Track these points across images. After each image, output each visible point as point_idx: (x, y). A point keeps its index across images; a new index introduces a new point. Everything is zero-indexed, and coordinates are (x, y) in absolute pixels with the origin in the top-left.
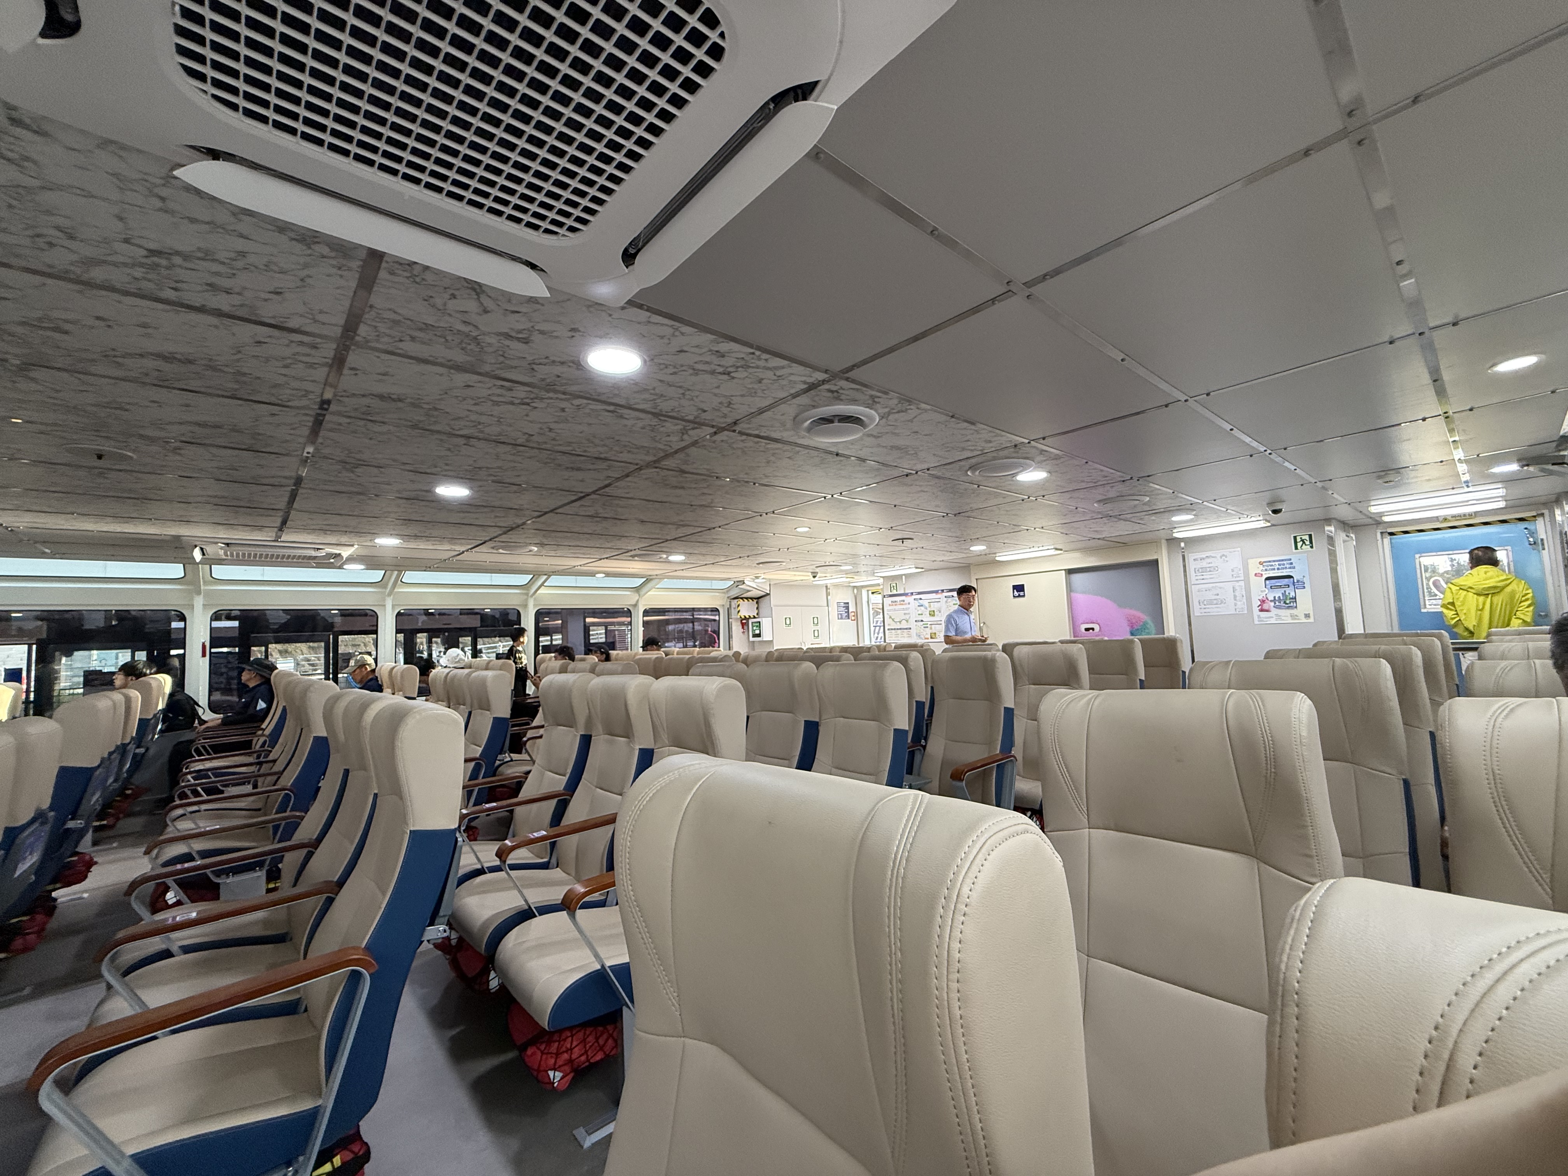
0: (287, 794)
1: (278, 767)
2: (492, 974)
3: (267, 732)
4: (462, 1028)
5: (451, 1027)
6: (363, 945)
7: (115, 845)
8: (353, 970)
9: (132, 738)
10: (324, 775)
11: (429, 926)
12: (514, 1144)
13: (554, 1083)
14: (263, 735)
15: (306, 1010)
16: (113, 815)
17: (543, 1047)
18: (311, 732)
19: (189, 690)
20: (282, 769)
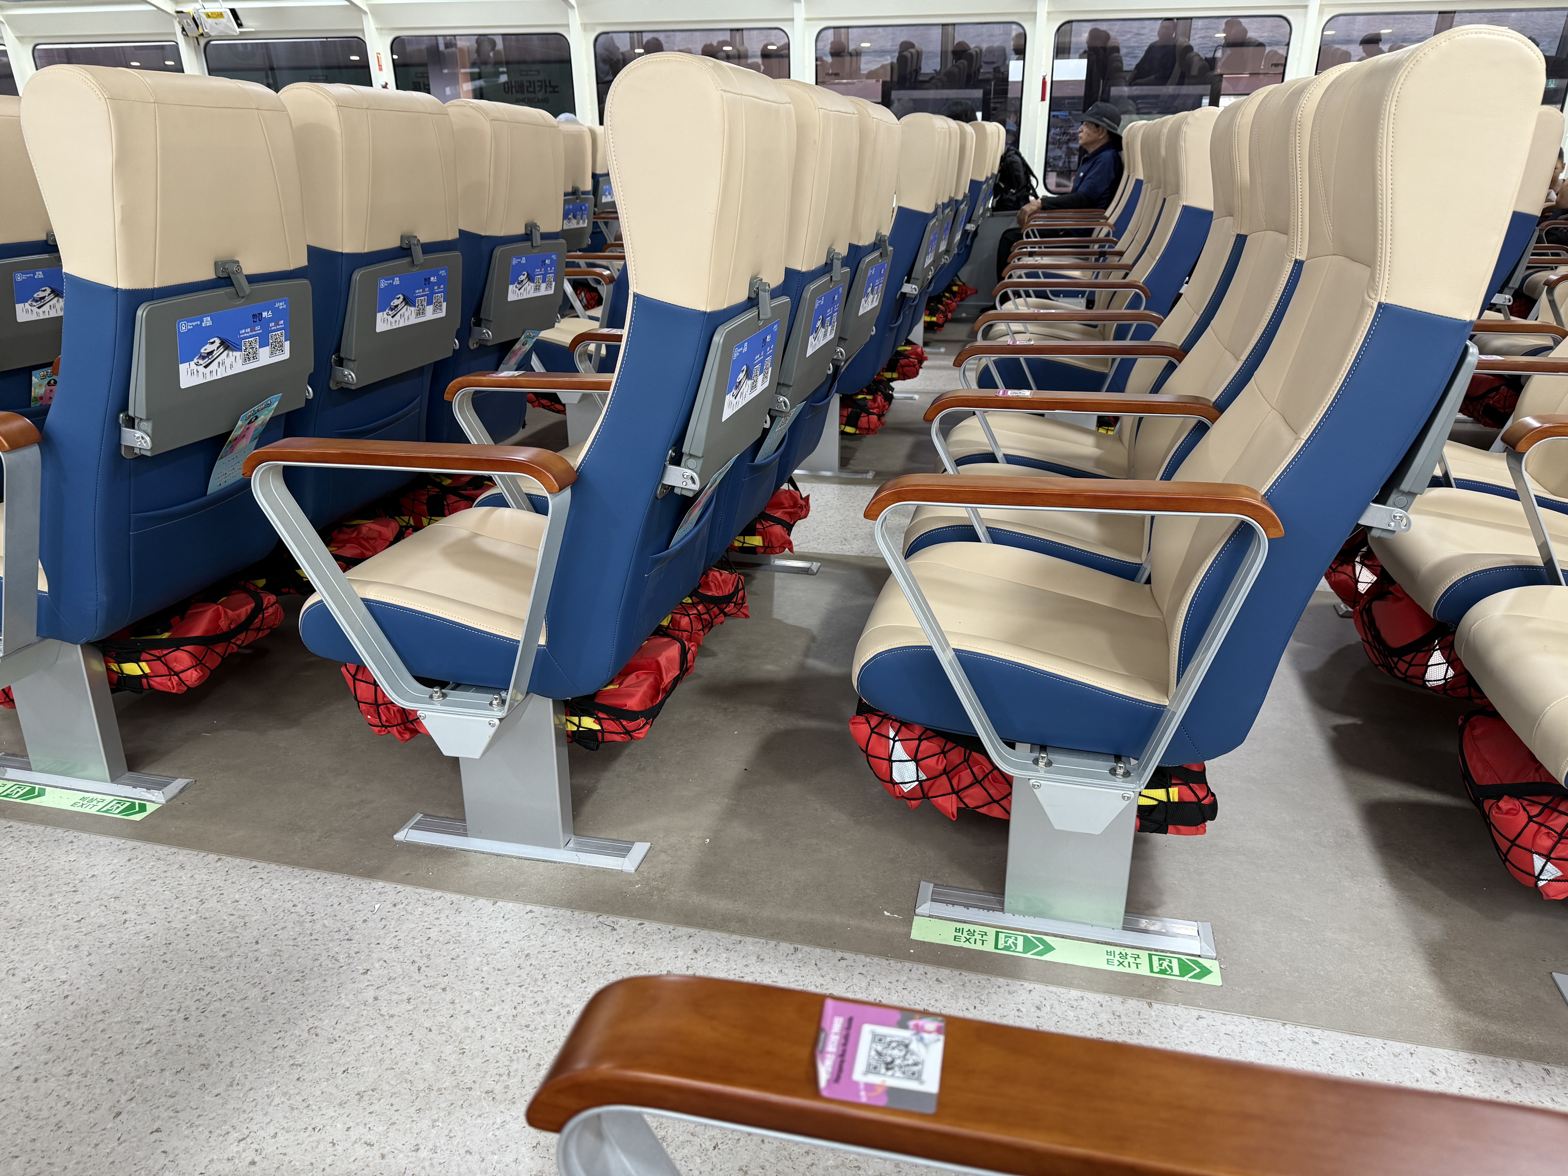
0: (1136, 293)
1: (1127, 259)
2: (1437, 657)
3: (1112, 221)
4: (1358, 721)
5: (1341, 711)
6: (1263, 491)
7: (943, 350)
8: (1243, 522)
9: (965, 196)
10: (1190, 276)
11: (1375, 501)
12: (1435, 928)
13: (1538, 878)
14: (1106, 224)
15: (1148, 581)
16: (942, 312)
17: (1535, 811)
18: (1180, 198)
19: (1024, 149)
20: (1131, 263)
